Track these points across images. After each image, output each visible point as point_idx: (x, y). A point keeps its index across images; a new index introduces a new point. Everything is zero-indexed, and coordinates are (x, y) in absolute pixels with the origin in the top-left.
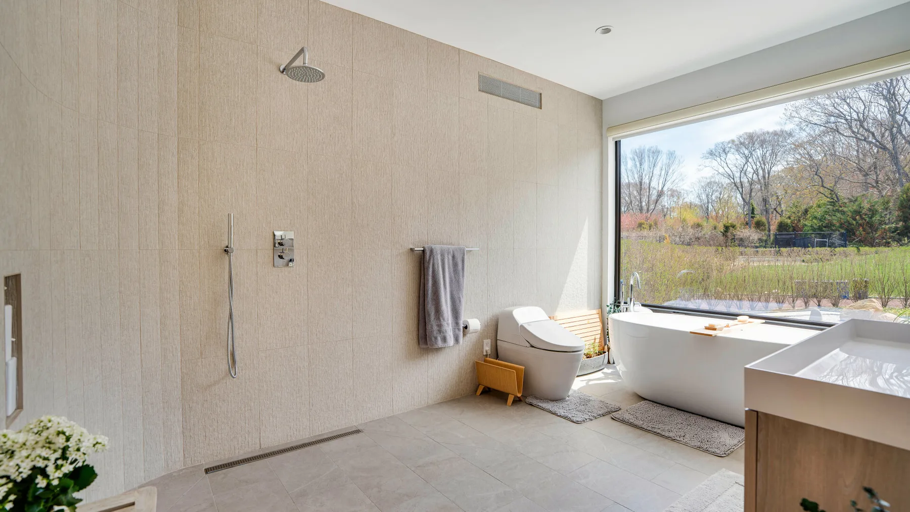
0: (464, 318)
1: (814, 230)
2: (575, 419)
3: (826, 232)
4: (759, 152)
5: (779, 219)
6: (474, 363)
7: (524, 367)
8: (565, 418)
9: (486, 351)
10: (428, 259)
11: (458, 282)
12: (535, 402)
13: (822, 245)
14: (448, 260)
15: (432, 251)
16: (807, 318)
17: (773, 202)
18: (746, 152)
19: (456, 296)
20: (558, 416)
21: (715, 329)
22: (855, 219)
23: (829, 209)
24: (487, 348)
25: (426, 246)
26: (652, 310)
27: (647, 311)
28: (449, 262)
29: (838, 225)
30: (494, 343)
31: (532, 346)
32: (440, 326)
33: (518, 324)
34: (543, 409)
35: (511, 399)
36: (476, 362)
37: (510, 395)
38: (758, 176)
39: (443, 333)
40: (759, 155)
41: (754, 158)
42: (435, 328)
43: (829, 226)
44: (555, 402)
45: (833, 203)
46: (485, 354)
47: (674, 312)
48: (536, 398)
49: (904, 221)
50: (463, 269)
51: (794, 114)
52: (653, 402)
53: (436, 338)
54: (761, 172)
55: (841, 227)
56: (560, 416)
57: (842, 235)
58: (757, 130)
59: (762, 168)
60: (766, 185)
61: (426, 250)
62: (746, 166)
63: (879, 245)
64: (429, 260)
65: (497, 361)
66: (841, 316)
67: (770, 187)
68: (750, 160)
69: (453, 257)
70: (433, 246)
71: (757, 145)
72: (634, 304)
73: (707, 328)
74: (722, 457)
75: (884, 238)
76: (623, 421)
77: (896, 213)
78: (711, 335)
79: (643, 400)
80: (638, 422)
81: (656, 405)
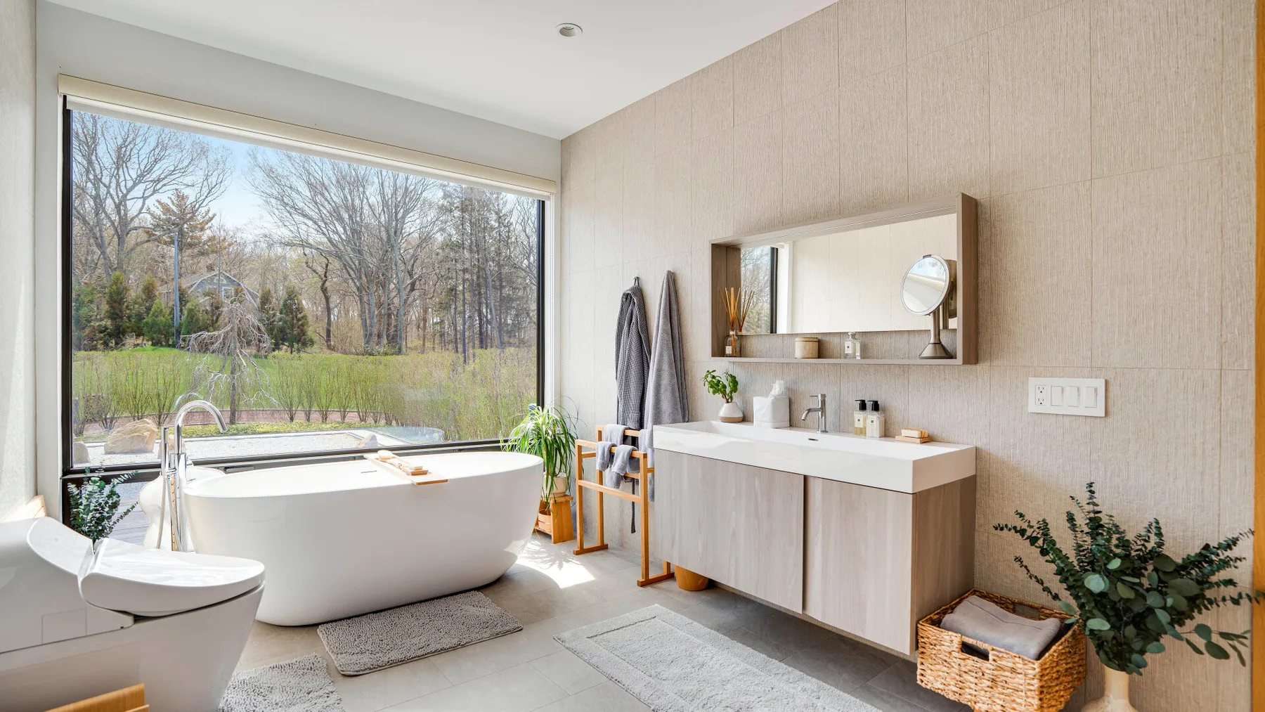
7: (142, 686)
21: (425, 473)
49: (113, 319)
74: (521, 629)
75: (92, 340)
76: (375, 668)
77: (105, 307)
78: (446, 481)
79: (315, 628)
80: (394, 655)
81: (344, 622)
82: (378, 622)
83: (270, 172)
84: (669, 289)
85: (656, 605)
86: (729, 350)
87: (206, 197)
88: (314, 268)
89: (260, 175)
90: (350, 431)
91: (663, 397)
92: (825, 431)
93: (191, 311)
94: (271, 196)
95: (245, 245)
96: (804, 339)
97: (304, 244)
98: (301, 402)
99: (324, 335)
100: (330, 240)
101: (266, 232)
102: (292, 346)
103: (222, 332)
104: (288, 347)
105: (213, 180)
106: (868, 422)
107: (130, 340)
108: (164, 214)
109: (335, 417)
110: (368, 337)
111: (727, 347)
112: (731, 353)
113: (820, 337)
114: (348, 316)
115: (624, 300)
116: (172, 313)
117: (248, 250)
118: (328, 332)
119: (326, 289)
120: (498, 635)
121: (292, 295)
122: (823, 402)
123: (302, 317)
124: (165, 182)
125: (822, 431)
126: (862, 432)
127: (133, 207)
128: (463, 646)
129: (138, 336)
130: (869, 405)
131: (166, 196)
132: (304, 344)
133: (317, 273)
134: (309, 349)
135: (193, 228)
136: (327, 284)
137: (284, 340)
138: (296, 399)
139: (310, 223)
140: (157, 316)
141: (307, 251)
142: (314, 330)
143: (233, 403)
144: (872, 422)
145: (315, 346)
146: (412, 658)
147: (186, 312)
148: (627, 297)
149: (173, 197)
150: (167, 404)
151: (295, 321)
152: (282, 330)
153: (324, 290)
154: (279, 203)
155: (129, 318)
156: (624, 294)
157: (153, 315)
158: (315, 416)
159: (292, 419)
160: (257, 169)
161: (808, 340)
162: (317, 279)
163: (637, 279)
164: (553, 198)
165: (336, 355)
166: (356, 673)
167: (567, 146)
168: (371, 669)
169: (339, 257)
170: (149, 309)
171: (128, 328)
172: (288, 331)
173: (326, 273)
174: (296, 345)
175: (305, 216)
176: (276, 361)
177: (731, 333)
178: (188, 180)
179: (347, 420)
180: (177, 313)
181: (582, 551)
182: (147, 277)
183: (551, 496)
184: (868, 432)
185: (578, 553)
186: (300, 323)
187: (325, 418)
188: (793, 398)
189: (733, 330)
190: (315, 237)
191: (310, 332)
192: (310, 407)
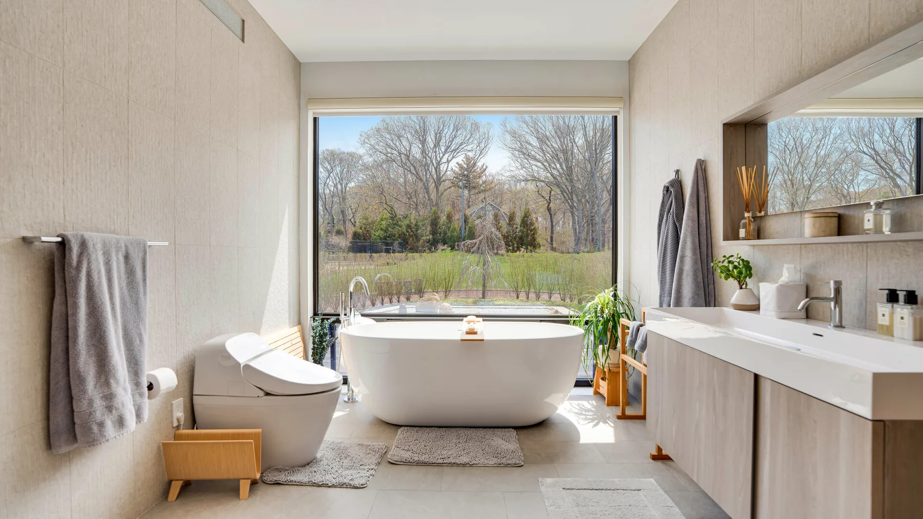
0: (149, 371)
1: (381, 239)
2: (356, 482)
3: (389, 241)
4: (338, 169)
5: (353, 229)
6: (159, 448)
7: (260, 430)
8: (342, 486)
9: (178, 420)
10: (75, 263)
11: (136, 304)
12: (282, 477)
13: (387, 251)
14: (118, 263)
15: (83, 244)
16: (397, 312)
17: (349, 213)
18: (329, 167)
19: (133, 333)
20: (330, 487)
22: (408, 232)
23: (390, 222)
24: (179, 414)
25: (69, 233)
26: (373, 319)
27: (369, 321)
28: (118, 267)
29: (397, 235)
30: (188, 401)
31: (267, 394)
32: (109, 398)
33: (239, 364)
34: (300, 484)
35: (245, 486)
36: (163, 444)
37: (241, 482)
38: (337, 190)
39: (117, 409)
40: (338, 171)
41: (334, 174)
42: (99, 404)
43: (391, 236)
44: (308, 467)
45: (392, 218)
46: (175, 424)
47: (388, 319)
48: (279, 470)
49: (433, 235)
50: (144, 280)
51: (367, 141)
52: (410, 426)
53: (101, 425)
54: (339, 187)
55: (399, 238)
56: (333, 486)
57: (400, 244)
58: (336, 148)
59: (340, 183)
60: (344, 199)
61: (69, 241)
62: (328, 180)
63: (421, 252)
64: (80, 262)
65: (195, 431)
66: (416, 308)
67: (346, 201)
68: (331, 175)
69: (127, 257)
70: (87, 235)
71: (337, 162)
72: (355, 315)
73: (468, 333)
74: (522, 466)
75: (423, 247)
76: (407, 462)
77: (429, 228)
78: (483, 340)
79: (398, 427)
80: (423, 458)
81: (415, 429)
82: (433, 433)
83: (514, 134)
84: (697, 176)
85: (652, 480)
86: (742, 232)
87: (479, 156)
88: (542, 195)
89: (508, 137)
90: (552, 307)
91: (685, 281)
92: (840, 326)
93: (470, 228)
94: (515, 149)
95: (504, 183)
96: (816, 215)
97: (535, 179)
98: (523, 286)
99: (549, 240)
100: (552, 175)
101: (513, 174)
102: (527, 249)
103: (477, 241)
104: (525, 249)
105: (482, 145)
106: (897, 318)
107: (440, 247)
108: (460, 171)
109: (545, 296)
110: (578, 241)
111: (741, 230)
112: (744, 236)
113: (841, 211)
114: (565, 226)
115: (665, 192)
116: (460, 230)
117: (507, 186)
118: (552, 238)
119: (550, 209)
120: (499, 465)
121: (526, 216)
122: (838, 291)
123: (534, 229)
124: (458, 151)
125: (836, 326)
126: (888, 331)
127: (443, 167)
128: (471, 466)
129: (444, 244)
130: (901, 296)
131: (460, 159)
132: (535, 247)
133: (544, 198)
134: (537, 250)
135: (475, 177)
136: (551, 205)
137: (522, 244)
138: (520, 284)
139: (539, 164)
140: (453, 232)
141: (540, 184)
142: (542, 236)
143: (484, 286)
144: (902, 318)
145: (542, 248)
146: (432, 463)
147: (467, 229)
148: (667, 189)
149: (464, 160)
150: (450, 285)
151: (529, 232)
152: (521, 238)
153: (549, 209)
154: (520, 153)
155: (440, 234)
156: (665, 187)
157: (451, 231)
158: (532, 295)
159: (518, 298)
160: (507, 133)
161: (819, 215)
162: (545, 202)
163: (677, 172)
164: (622, 112)
165: (555, 254)
166: (394, 462)
167: (632, 65)
168: (404, 462)
169: (558, 186)
170: (449, 228)
171: (440, 239)
172: (525, 238)
173: (550, 197)
174: (529, 248)
175: (536, 160)
176: (509, 258)
177: (746, 215)
178: (469, 148)
179: (552, 299)
180: (463, 229)
181: (623, 417)
182: (434, 209)
183: (607, 365)
184: (897, 332)
185: (619, 418)
186: (532, 233)
187: (538, 297)
188: (811, 285)
189: (748, 212)
190: (543, 174)
191: (539, 240)
192: (529, 290)
